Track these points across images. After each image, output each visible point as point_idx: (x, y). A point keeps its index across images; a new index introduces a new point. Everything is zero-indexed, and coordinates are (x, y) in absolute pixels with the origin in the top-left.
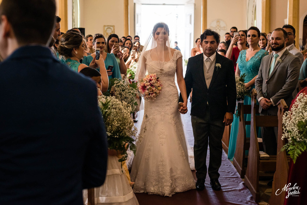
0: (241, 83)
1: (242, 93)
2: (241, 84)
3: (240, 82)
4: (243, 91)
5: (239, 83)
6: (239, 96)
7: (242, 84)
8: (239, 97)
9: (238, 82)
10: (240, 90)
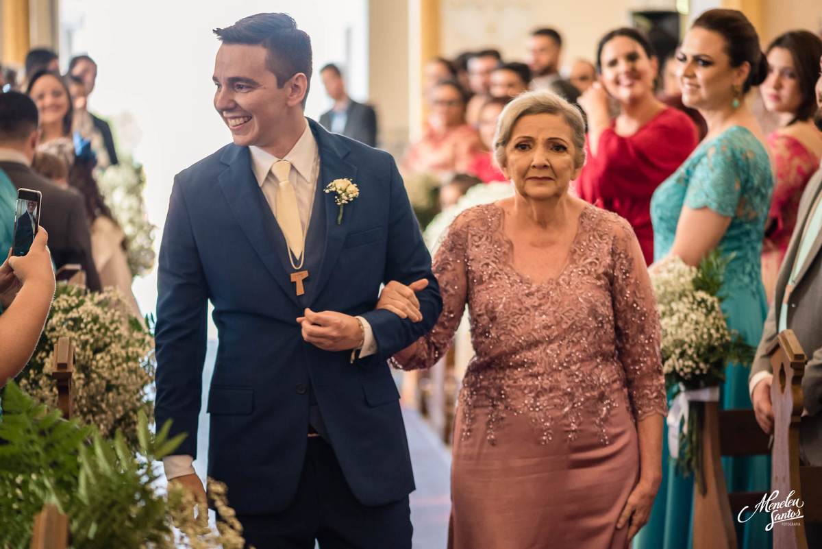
0: (703, 301)
1: (711, 349)
2: (706, 306)
3: (701, 295)
4: (717, 339)
5: (694, 298)
6: (698, 367)
7: (712, 304)
8: (697, 372)
9: (686, 296)
10: (702, 336)
